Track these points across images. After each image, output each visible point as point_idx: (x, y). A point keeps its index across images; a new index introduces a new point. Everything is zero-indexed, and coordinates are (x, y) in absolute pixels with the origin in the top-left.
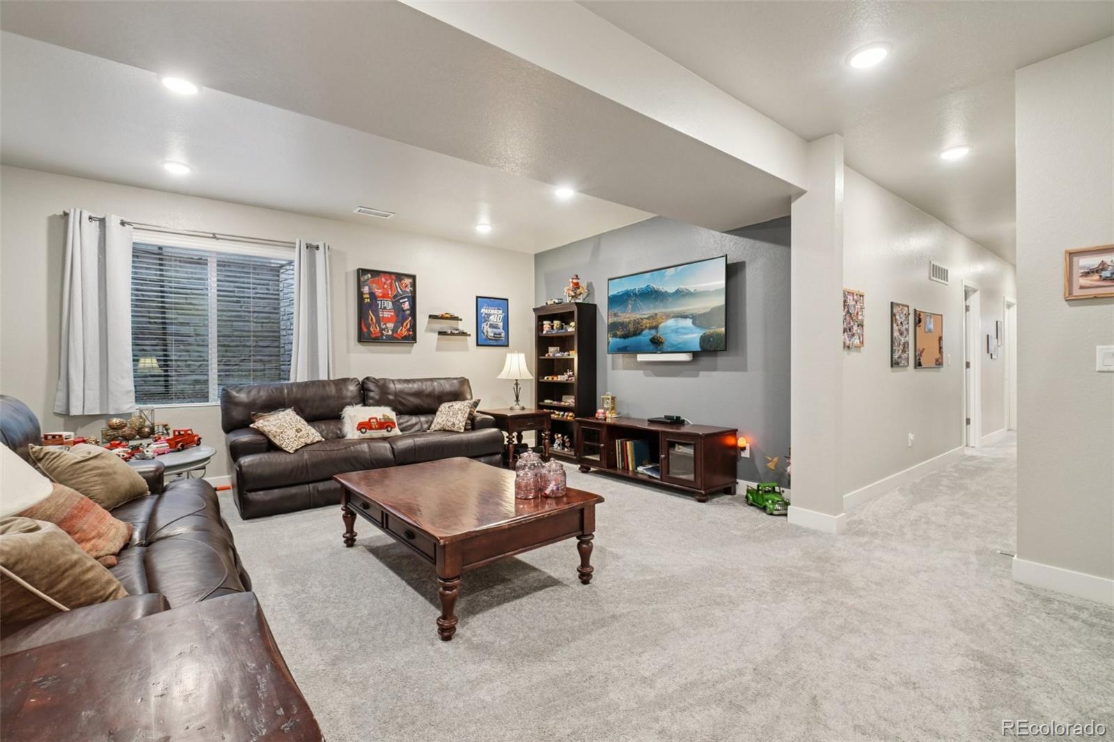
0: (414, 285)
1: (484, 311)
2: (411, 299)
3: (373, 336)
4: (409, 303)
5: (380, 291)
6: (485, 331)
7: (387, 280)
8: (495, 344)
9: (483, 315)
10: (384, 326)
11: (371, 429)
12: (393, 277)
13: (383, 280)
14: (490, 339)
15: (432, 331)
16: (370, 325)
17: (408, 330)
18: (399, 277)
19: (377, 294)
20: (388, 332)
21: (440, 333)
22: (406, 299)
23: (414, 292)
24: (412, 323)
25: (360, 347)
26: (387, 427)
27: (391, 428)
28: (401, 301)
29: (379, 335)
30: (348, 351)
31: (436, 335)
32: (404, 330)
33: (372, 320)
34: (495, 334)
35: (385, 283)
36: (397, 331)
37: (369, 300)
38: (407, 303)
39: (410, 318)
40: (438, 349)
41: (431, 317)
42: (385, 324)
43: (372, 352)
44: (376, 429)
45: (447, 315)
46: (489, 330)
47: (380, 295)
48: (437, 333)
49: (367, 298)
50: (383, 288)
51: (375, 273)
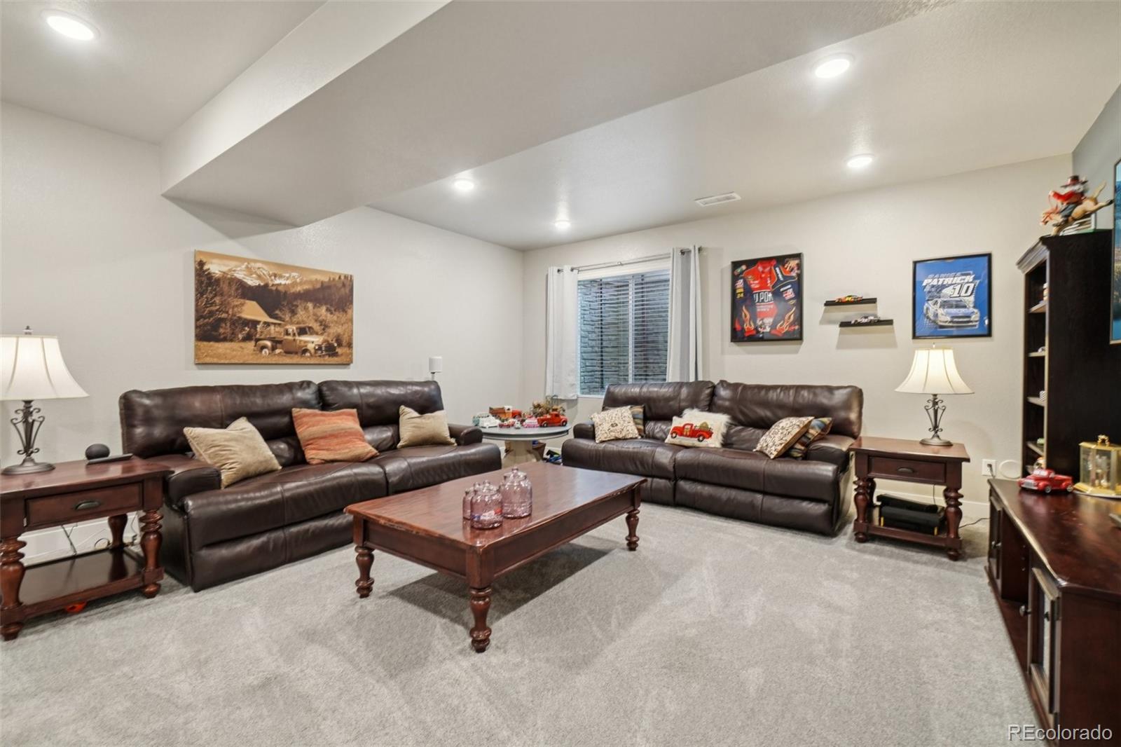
0: (800, 266)
1: (928, 282)
2: (796, 286)
3: (747, 335)
4: (793, 290)
5: (757, 282)
6: (931, 315)
7: (764, 268)
8: (955, 333)
9: (927, 289)
10: (761, 322)
11: (682, 435)
12: (774, 262)
13: (760, 269)
14: (942, 327)
15: (831, 322)
16: (744, 322)
17: (792, 324)
18: (781, 260)
19: (753, 286)
20: (765, 328)
21: (844, 324)
22: (789, 286)
23: (800, 276)
24: (798, 315)
25: (736, 348)
26: (699, 436)
27: (704, 438)
28: (782, 290)
29: (754, 332)
30: (723, 353)
31: (837, 328)
32: (785, 325)
33: (746, 316)
34: (953, 317)
35: (763, 272)
36: (776, 326)
37: (742, 295)
38: (791, 290)
39: (794, 309)
40: (840, 346)
41: (828, 304)
42: (762, 319)
43: (749, 353)
44: (686, 436)
45: (850, 299)
46: (941, 311)
47: (757, 286)
48: (838, 326)
49: (741, 293)
50: (761, 278)
51: (751, 263)
